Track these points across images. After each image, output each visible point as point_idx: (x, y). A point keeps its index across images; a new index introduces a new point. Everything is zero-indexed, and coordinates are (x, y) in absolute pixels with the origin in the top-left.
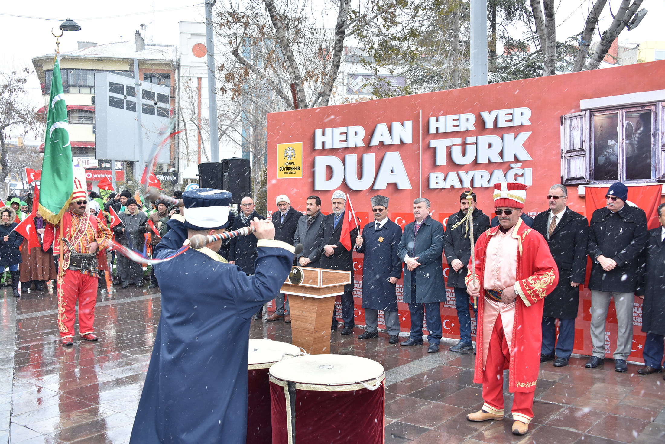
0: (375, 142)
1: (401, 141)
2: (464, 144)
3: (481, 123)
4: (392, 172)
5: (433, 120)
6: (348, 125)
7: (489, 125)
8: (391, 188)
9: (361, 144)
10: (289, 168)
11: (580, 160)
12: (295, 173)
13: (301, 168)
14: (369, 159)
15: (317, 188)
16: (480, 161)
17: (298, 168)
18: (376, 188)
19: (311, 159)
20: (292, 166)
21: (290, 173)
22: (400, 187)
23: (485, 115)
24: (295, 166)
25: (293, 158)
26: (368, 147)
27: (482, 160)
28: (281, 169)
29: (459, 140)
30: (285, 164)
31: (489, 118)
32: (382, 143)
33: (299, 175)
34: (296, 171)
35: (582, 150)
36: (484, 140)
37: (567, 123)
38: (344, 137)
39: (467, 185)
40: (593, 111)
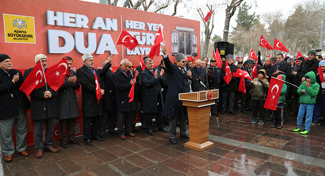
0: (96, 27)
1: (111, 29)
2: (141, 35)
3: (147, 27)
4: (107, 45)
5: (127, 21)
6: (76, 13)
7: (150, 29)
8: (107, 53)
9: (86, 27)
10: (20, 35)
11: (176, 47)
12: (27, 39)
13: (34, 36)
14: (92, 37)
15: (51, 51)
16: (147, 44)
17: (31, 36)
18: (97, 53)
19: (44, 31)
20: (24, 34)
21: (21, 39)
22: (112, 53)
23: (148, 24)
24: (27, 34)
25: (24, 28)
26: (91, 29)
27: (148, 43)
28: (9, 35)
29: (139, 33)
30: (15, 31)
31: (150, 26)
32: (100, 28)
33: (32, 41)
34: (29, 38)
35: (177, 43)
36: (149, 35)
37: (173, 33)
38: (73, 20)
39: (143, 54)
40: (179, 31)
